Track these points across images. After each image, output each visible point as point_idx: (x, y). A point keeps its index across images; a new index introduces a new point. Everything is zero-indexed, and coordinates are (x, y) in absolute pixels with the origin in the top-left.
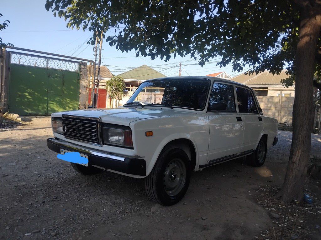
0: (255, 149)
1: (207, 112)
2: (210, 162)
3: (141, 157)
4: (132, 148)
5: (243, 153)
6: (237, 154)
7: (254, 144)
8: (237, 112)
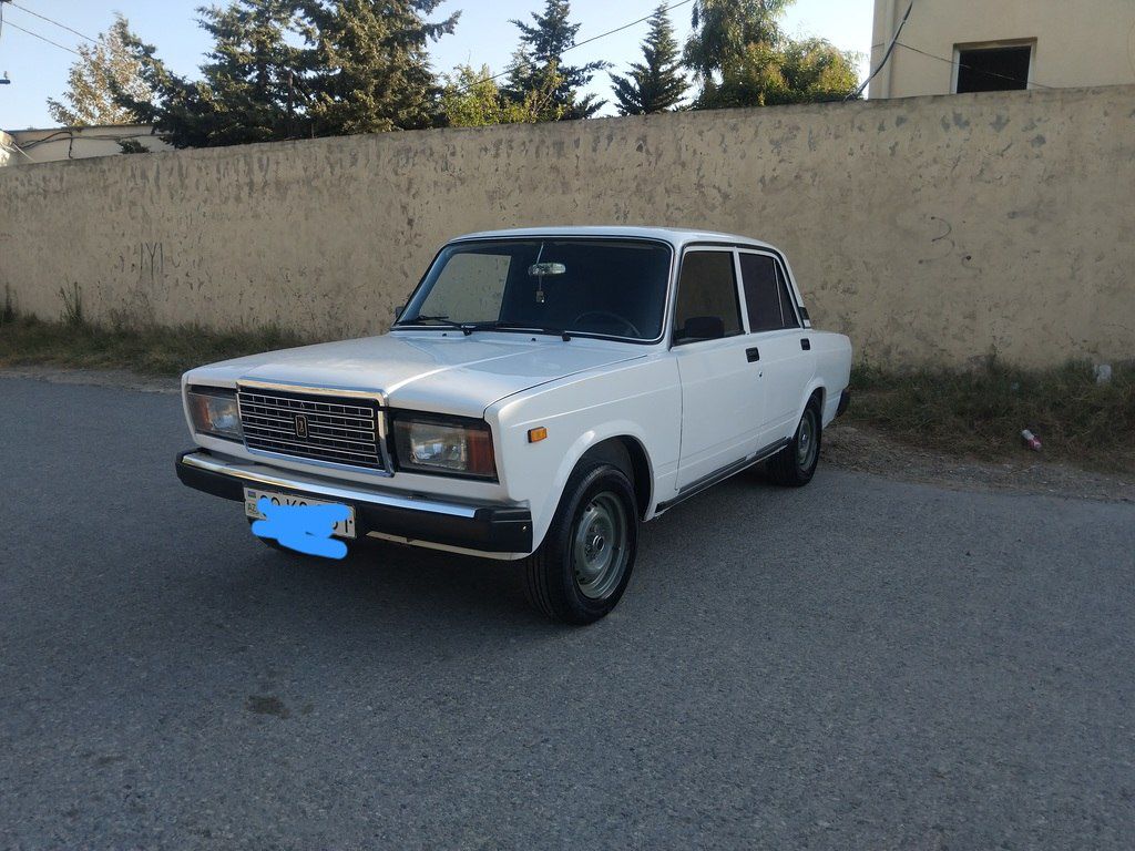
0: (793, 434)
1: (670, 346)
2: (681, 490)
4: (493, 480)
5: (760, 454)
6: (749, 457)
7: (788, 423)
8: (744, 333)
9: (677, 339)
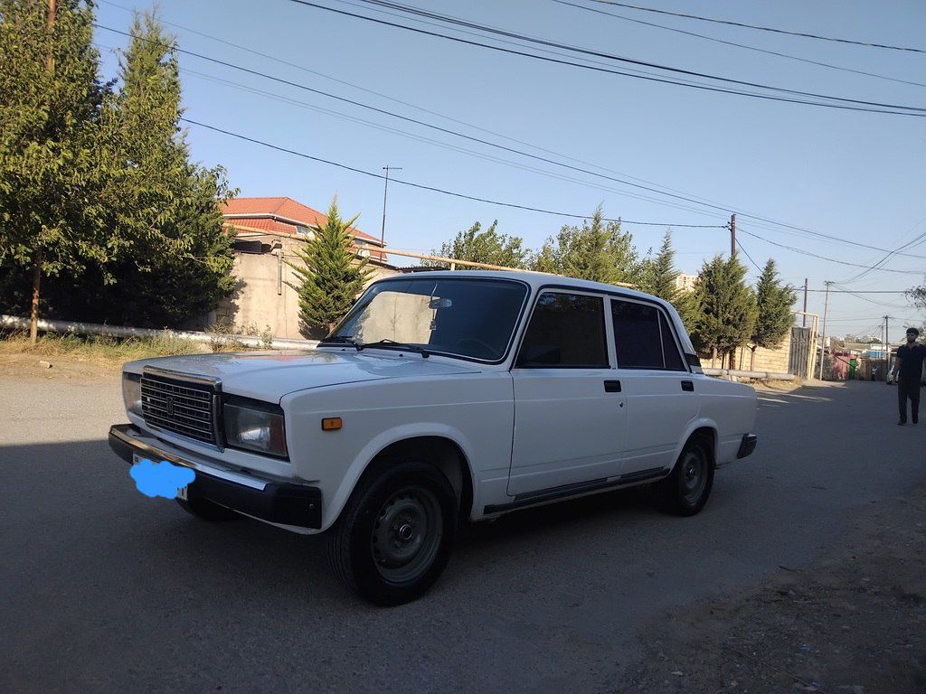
0: (672, 466)
1: (511, 368)
2: (518, 497)
3: (309, 482)
4: (287, 459)
5: (626, 478)
6: (609, 480)
7: (669, 456)
8: (609, 367)
9: (521, 362)
